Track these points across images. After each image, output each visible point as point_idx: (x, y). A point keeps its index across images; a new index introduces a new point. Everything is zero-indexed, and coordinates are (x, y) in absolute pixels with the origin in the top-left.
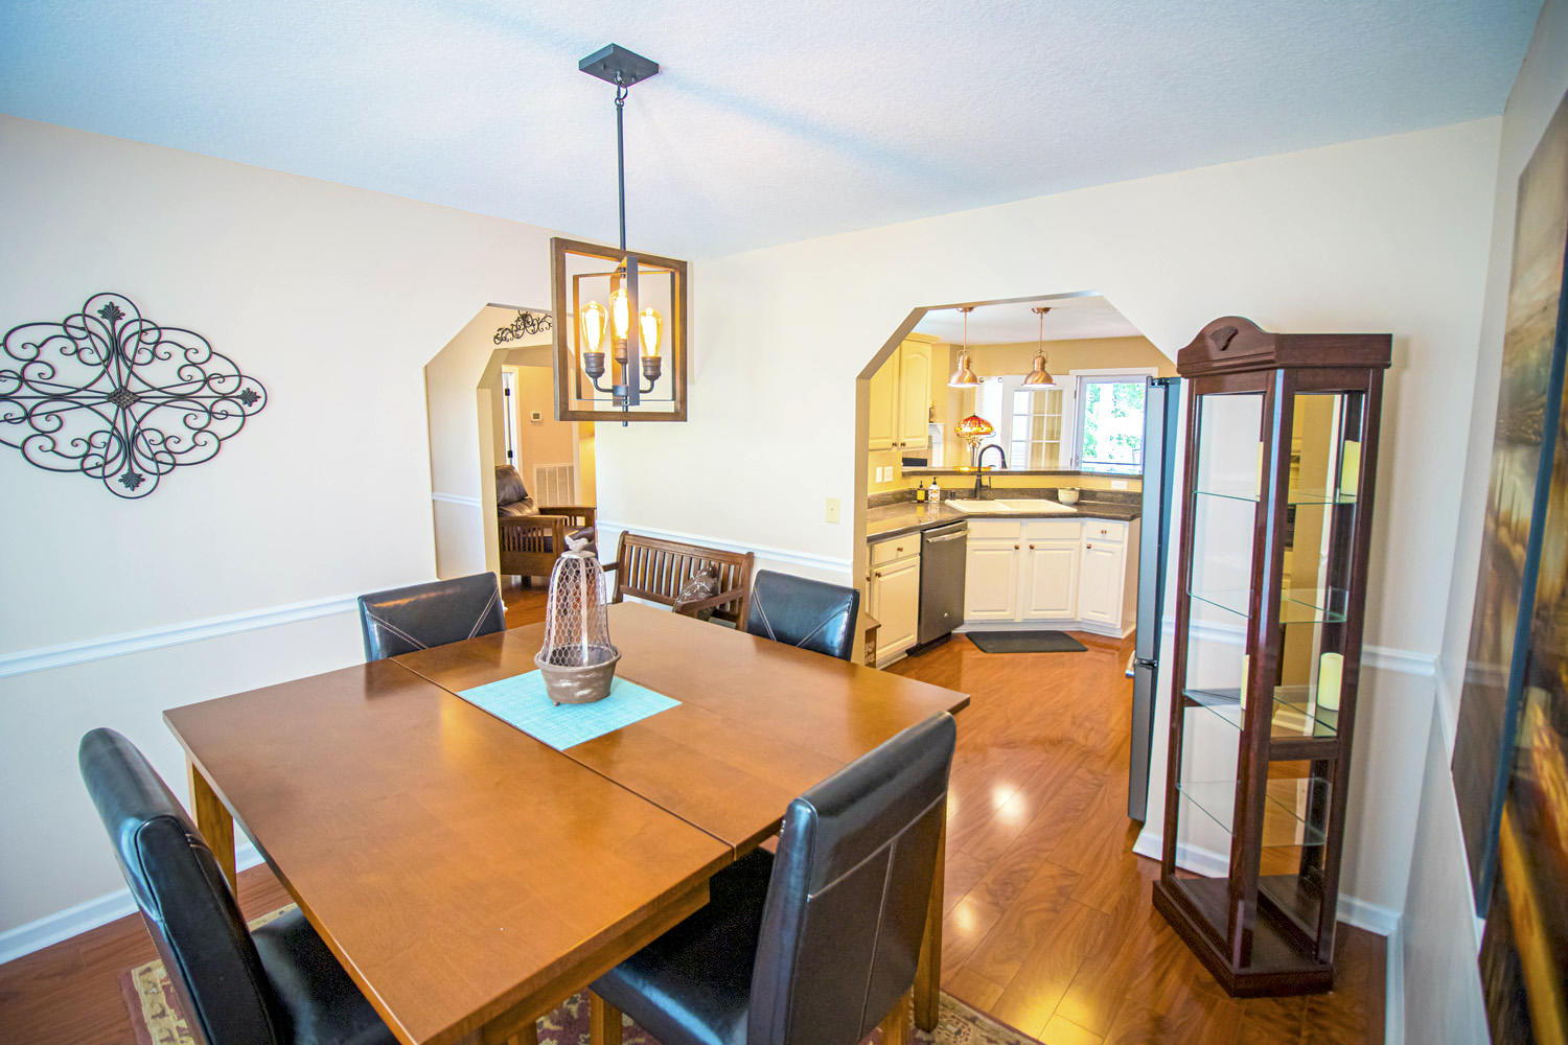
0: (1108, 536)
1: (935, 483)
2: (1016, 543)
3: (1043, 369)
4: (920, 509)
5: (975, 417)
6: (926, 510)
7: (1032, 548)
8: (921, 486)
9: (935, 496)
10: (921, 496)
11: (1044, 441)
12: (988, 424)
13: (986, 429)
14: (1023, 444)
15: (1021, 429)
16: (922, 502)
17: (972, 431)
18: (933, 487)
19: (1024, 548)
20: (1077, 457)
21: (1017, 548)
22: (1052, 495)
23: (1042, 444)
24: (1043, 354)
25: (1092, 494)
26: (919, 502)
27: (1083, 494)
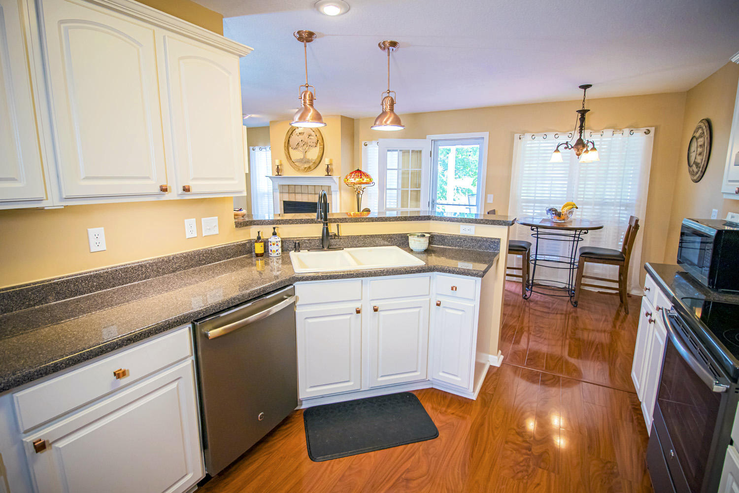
0: (458, 293)
1: (274, 234)
2: (358, 305)
3: (392, 110)
4: (260, 263)
5: (359, 171)
6: (266, 264)
7: (376, 310)
8: (259, 238)
9: (275, 249)
10: (259, 248)
11: (410, 189)
12: (367, 176)
13: (366, 180)
14: (395, 192)
15: (393, 180)
16: (262, 255)
17: (355, 181)
18: (273, 239)
19: (367, 311)
20: (433, 201)
21: (358, 312)
22: (402, 241)
23: (408, 191)
24: (392, 95)
25: (442, 239)
26: (257, 255)
27: (432, 239)
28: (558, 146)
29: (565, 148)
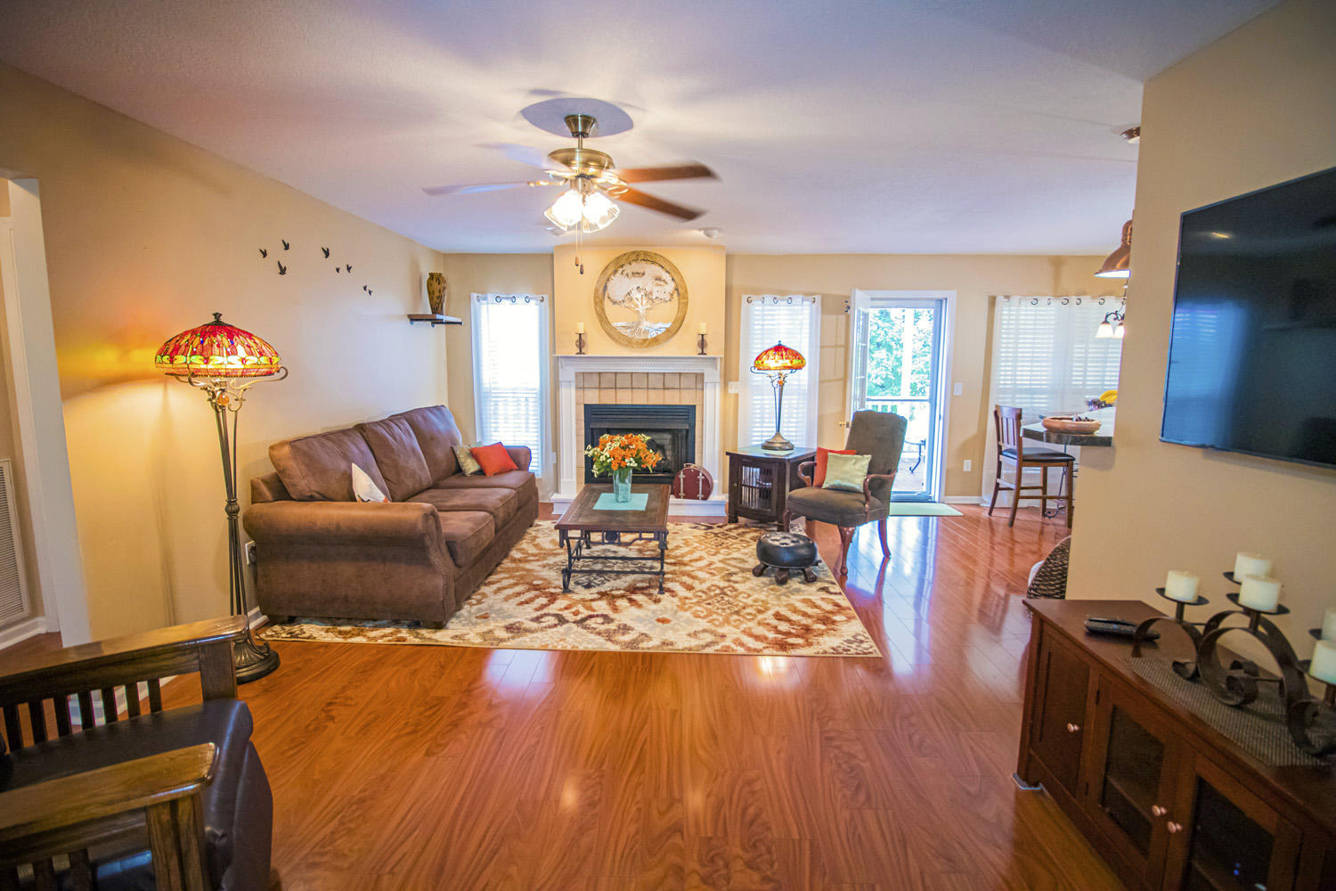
13: (796, 362)
28: (1107, 316)
29: (1115, 319)
